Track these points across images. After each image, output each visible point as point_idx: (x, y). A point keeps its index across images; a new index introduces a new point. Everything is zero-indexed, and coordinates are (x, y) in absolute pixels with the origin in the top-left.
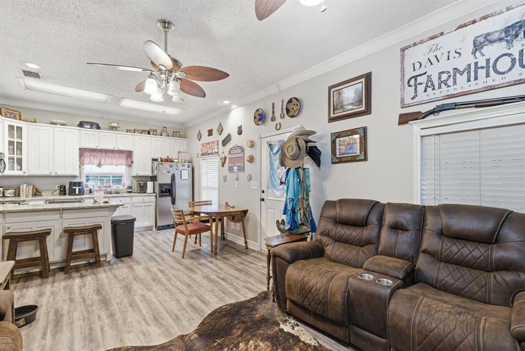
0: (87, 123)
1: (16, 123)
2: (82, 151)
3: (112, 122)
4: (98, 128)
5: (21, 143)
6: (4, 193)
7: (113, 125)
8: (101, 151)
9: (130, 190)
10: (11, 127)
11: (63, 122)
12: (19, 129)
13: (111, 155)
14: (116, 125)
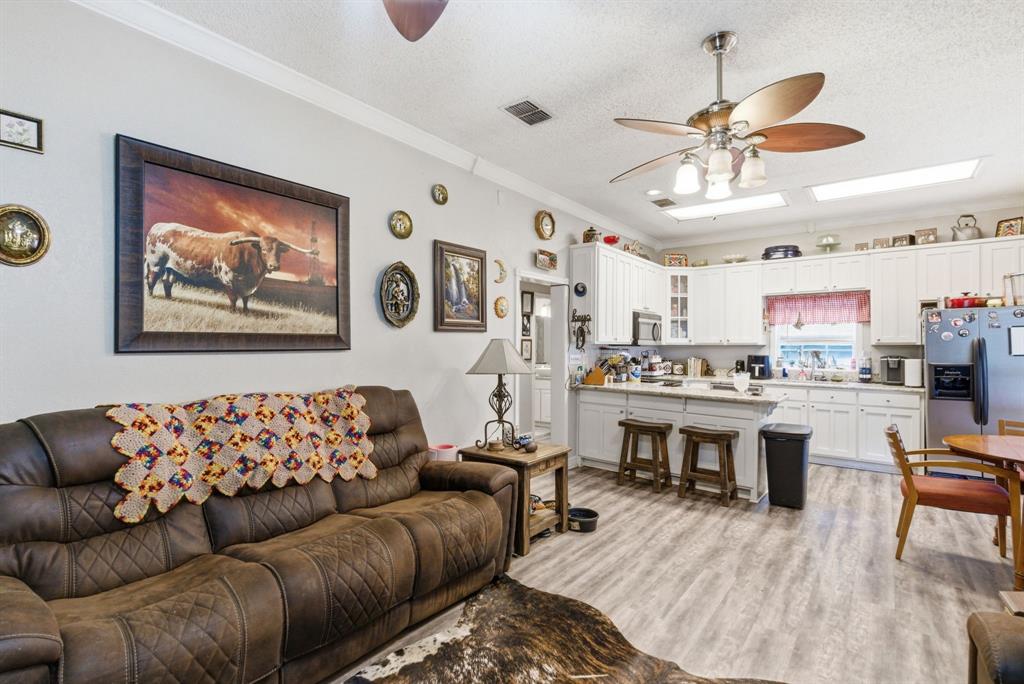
0: (776, 249)
1: (679, 271)
2: (771, 303)
3: (823, 237)
4: (796, 252)
5: (686, 299)
6: (672, 369)
7: (825, 241)
8: (804, 297)
9: (867, 376)
10: (674, 278)
11: (738, 256)
12: (684, 279)
13: (823, 302)
14: (831, 240)
